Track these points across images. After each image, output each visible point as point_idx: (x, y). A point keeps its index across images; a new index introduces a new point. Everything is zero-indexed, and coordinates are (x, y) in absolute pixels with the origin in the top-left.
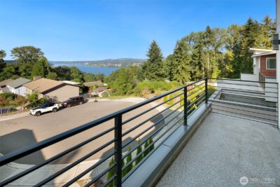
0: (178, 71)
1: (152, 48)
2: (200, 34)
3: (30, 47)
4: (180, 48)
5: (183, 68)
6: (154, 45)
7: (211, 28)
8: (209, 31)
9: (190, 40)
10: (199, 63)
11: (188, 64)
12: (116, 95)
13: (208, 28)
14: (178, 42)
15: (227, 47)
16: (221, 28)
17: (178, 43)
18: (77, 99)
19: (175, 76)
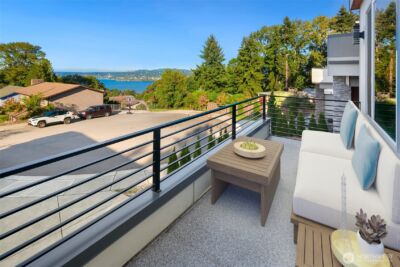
0: (245, 79)
1: (209, 45)
2: (276, 28)
3: (23, 44)
4: (249, 47)
5: (252, 76)
6: (212, 41)
7: (291, 20)
8: (288, 24)
9: (262, 37)
10: (274, 69)
11: (258, 71)
12: (159, 107)
13: (287, 19)
14: (244, 39)
15: (311, 48)
16: (303, 20)
17: (244, 41)
18: (102, 108)
19: (241, 87)
